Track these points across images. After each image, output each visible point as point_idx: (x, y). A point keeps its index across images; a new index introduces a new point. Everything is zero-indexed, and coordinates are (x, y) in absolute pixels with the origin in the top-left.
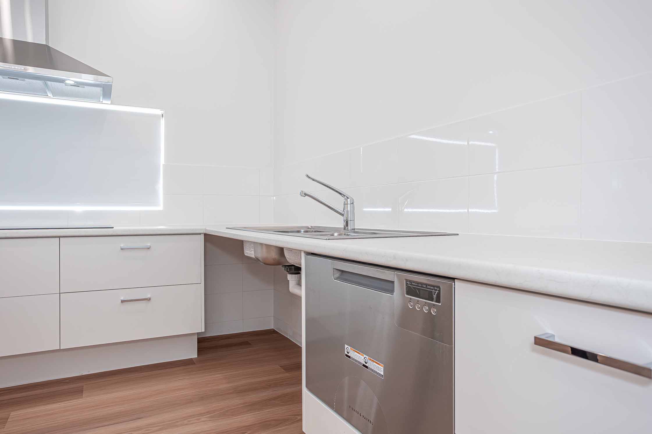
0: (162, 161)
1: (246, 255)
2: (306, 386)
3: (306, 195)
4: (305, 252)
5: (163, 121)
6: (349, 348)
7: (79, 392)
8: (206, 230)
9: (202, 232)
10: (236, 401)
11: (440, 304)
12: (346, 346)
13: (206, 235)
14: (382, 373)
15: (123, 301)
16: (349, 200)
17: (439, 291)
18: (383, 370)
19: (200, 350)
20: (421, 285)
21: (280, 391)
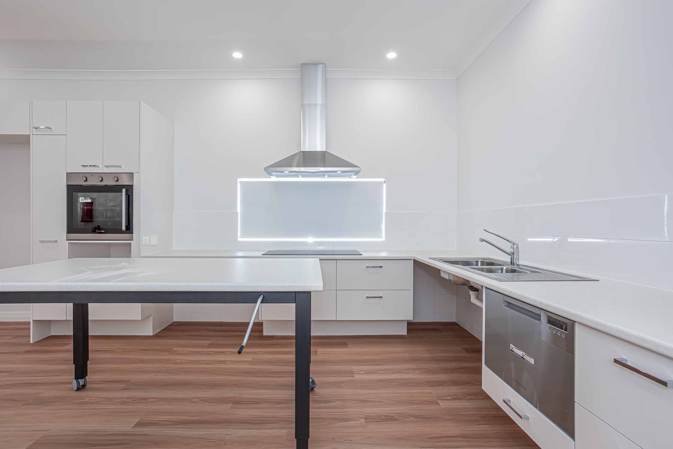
0: (384, 210)
1: (442, 276)
2: (485, 363)
3: (483, 240)
4: (485, 287)
5: (385, 185)
6: (513, 346)
7: (345, 345)
8: (415, 257)
9: (413, 259)
10: (435, 366)
11: (567, 332)
12: (511, 345)
13: (414, 260)
14: (533, 363)
15: (367, 297)
16: (515, 245)
17: (567, 325)
18: (533, 361)
19: (409, 330)
20: (556, 320)
21: (463, 365)
